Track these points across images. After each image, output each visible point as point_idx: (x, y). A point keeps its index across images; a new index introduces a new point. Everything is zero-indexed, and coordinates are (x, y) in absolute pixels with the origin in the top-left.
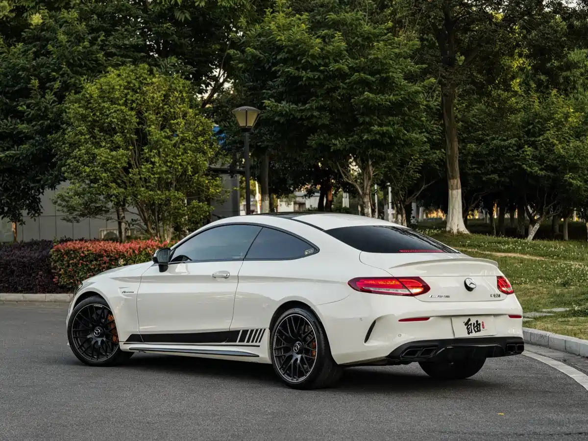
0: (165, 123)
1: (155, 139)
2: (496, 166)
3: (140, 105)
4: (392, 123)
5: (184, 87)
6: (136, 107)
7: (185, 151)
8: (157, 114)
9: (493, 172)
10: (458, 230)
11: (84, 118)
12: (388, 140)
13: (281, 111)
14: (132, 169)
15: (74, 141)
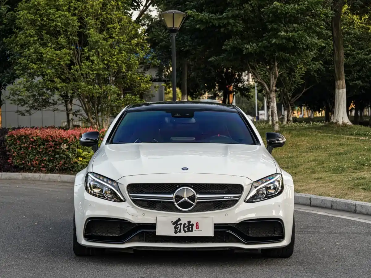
0: (103, 27)
1: (94, 40)
3: (81, 11)
4: (296, 30)
6: (78, 13)
7: (120, 52)
8: (97, 19)
9: (358, 79)
10: (343, 121)
11: (33, 23)
12: (293, 44)
13: (201, 18)
14: (74, 66)
15: (25, 42)
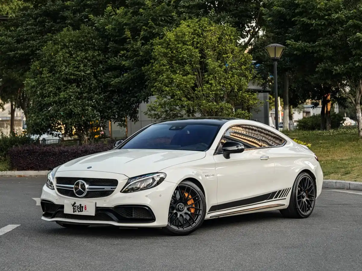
0: (220, 56)
1: (212, 68)
3: (202, 45)
5: (232, 32)
6: (200, 46)
7: (233, 75)
8: (214, 51)
11: (165, 55)
13: (298, 47)
14: (197, 88)
15: (159, 70)
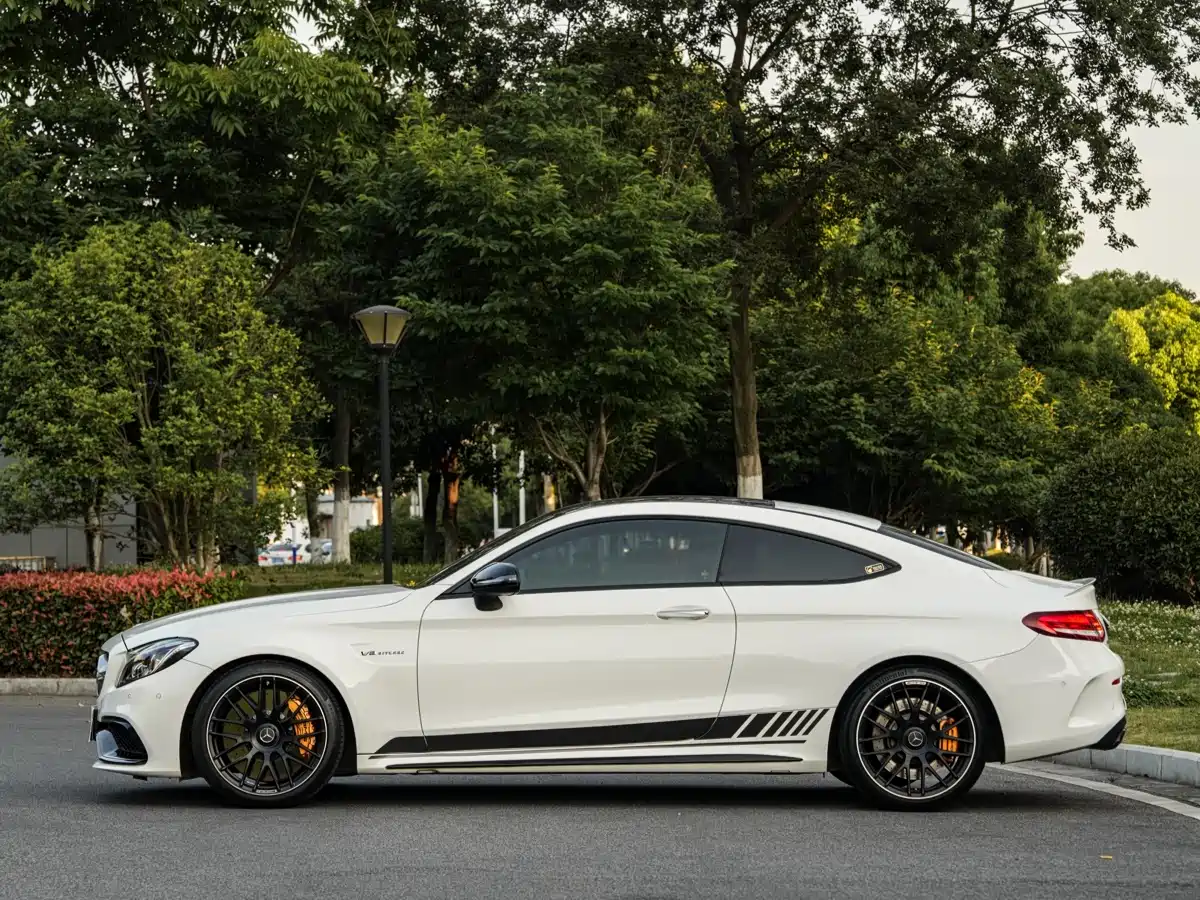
1: (191, 369)
2: (795, 433)
3: (157, 301)
4: (652, 342)
5: (243, 267)
6: (150, 305)
8: (191, 320)
9: (789, 447)
12: (643, 376)
13: (431, 314)
15: (23, 374)
